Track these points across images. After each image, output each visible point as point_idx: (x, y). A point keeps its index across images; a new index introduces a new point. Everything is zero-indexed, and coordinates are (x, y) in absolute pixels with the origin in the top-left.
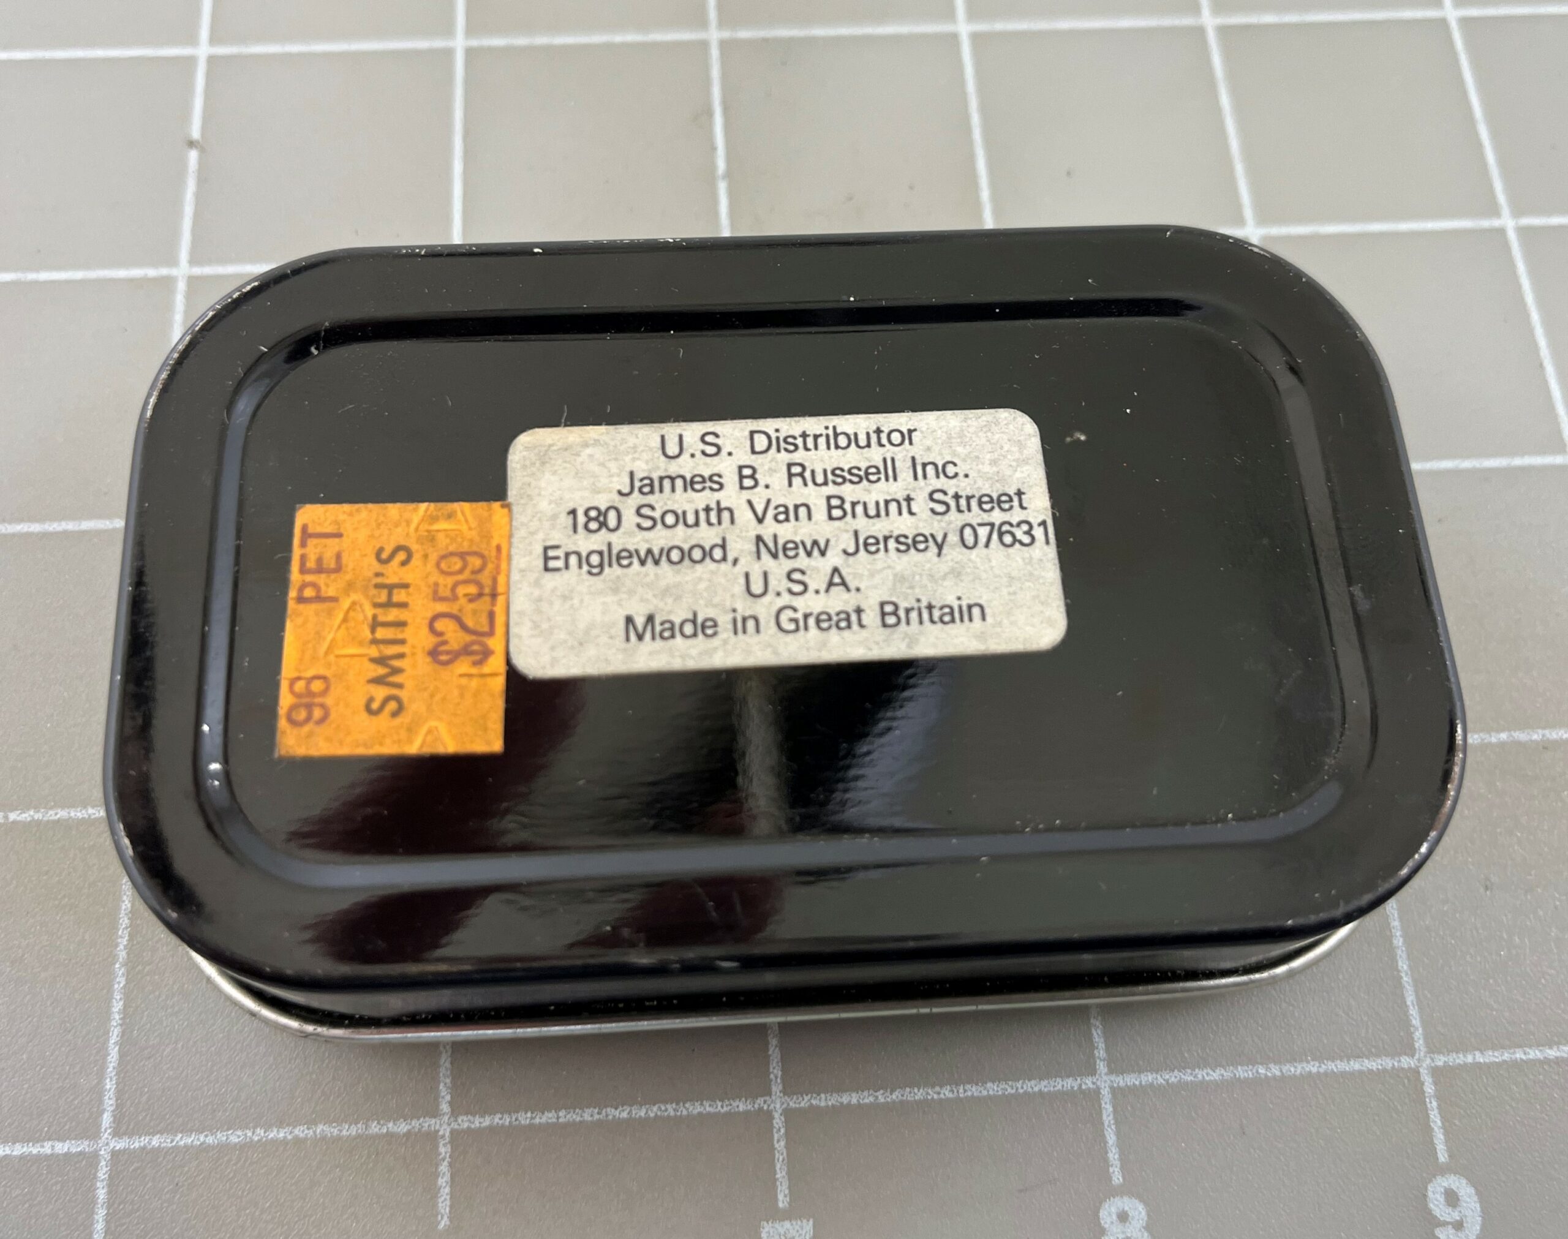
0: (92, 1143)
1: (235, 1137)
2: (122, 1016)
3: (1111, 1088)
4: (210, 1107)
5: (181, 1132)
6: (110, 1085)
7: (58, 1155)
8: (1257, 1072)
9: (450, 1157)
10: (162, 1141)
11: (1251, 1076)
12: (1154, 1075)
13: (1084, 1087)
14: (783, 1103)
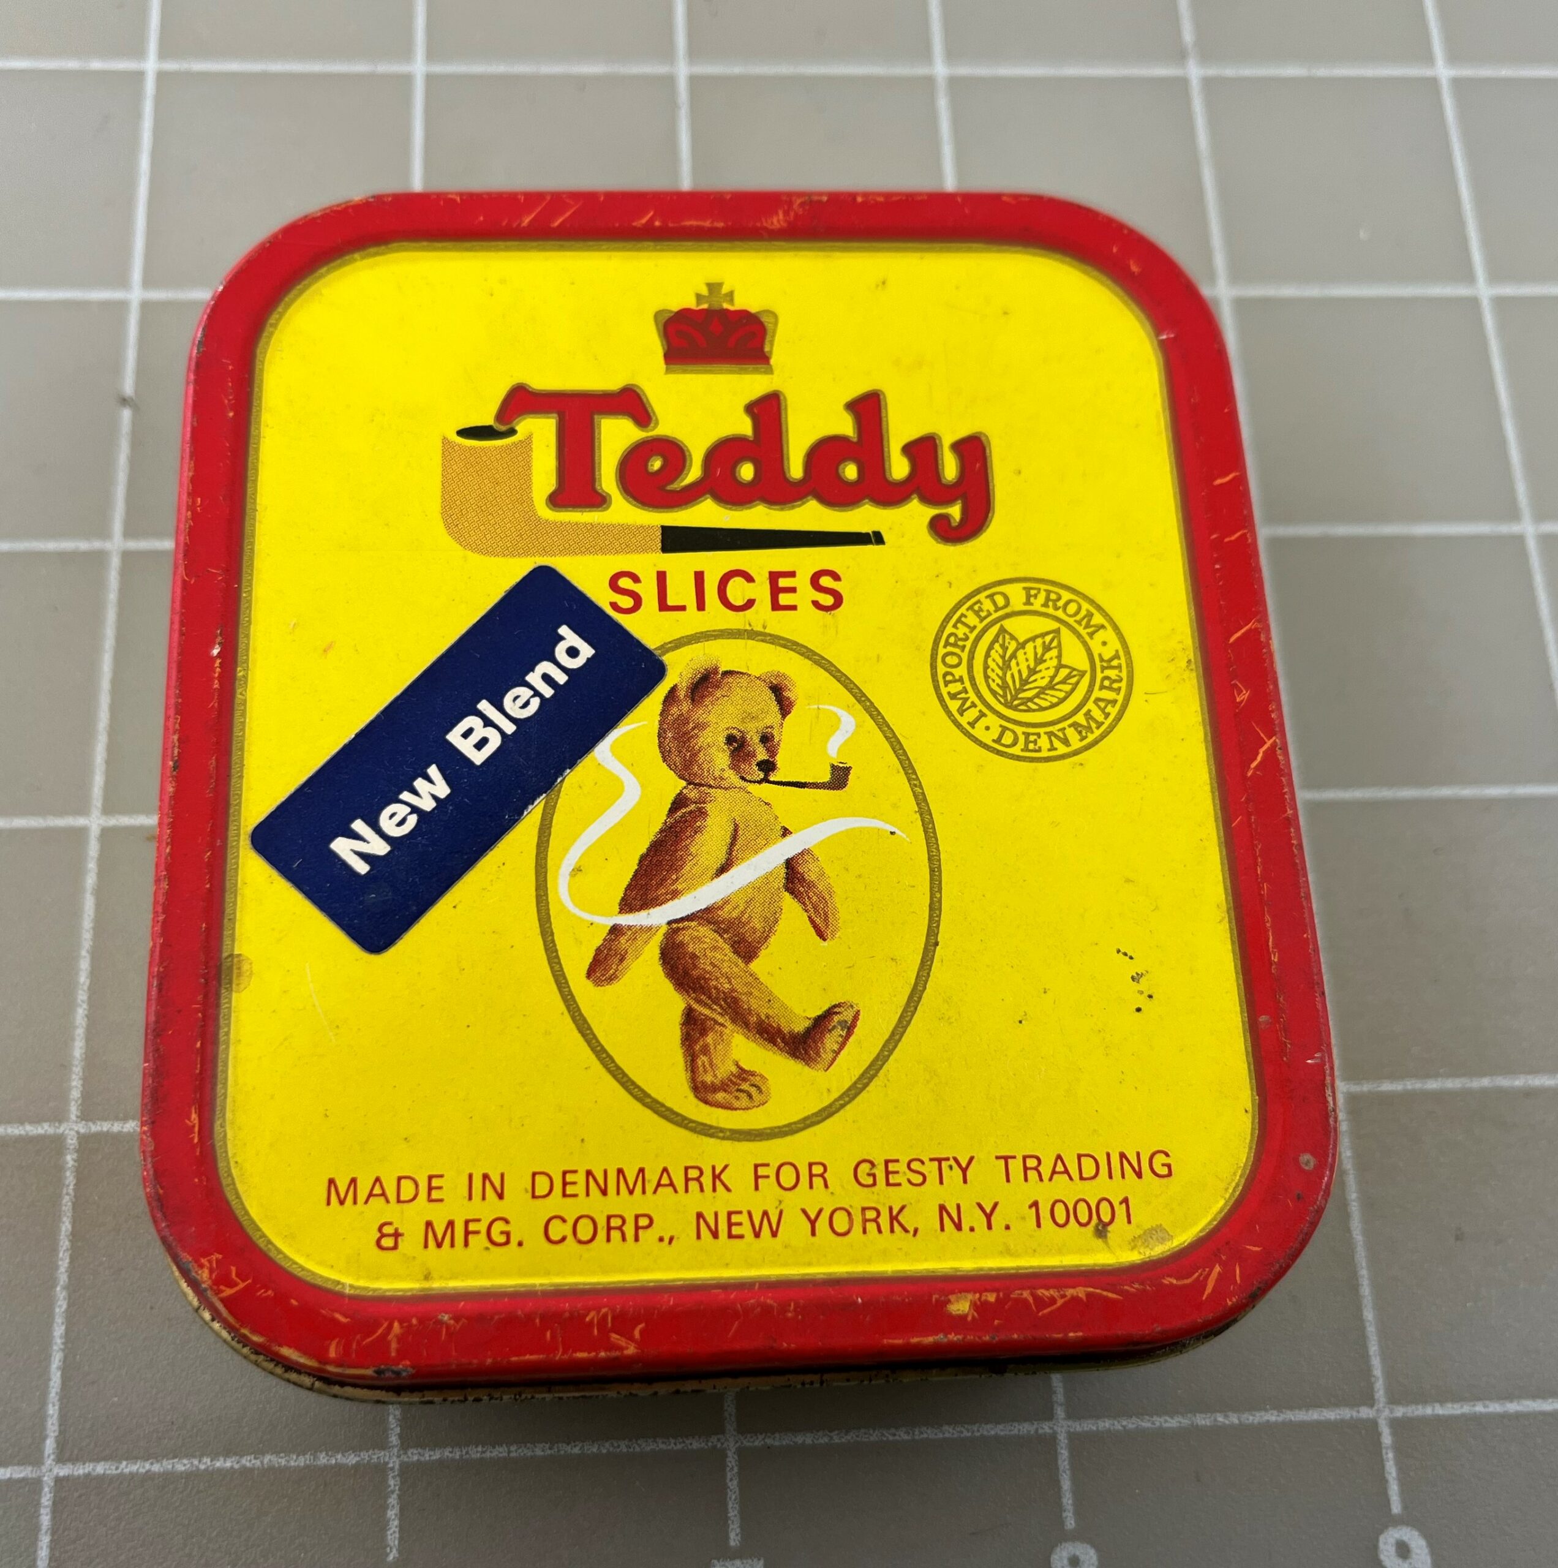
0: (35, 1469)
1: (182, 1466)
2: (63, 1340)
3: (1068, 1433)
4: (155, 1435)
5: (126, 1459)
6: (53, 1410)
8: (1215, 1420)
9: (399, 1490)
10: (107, 1467)
11: (1208, 1424)
12: (1111, 1422)
13: (1040, 1431)
14: (737, 1442)
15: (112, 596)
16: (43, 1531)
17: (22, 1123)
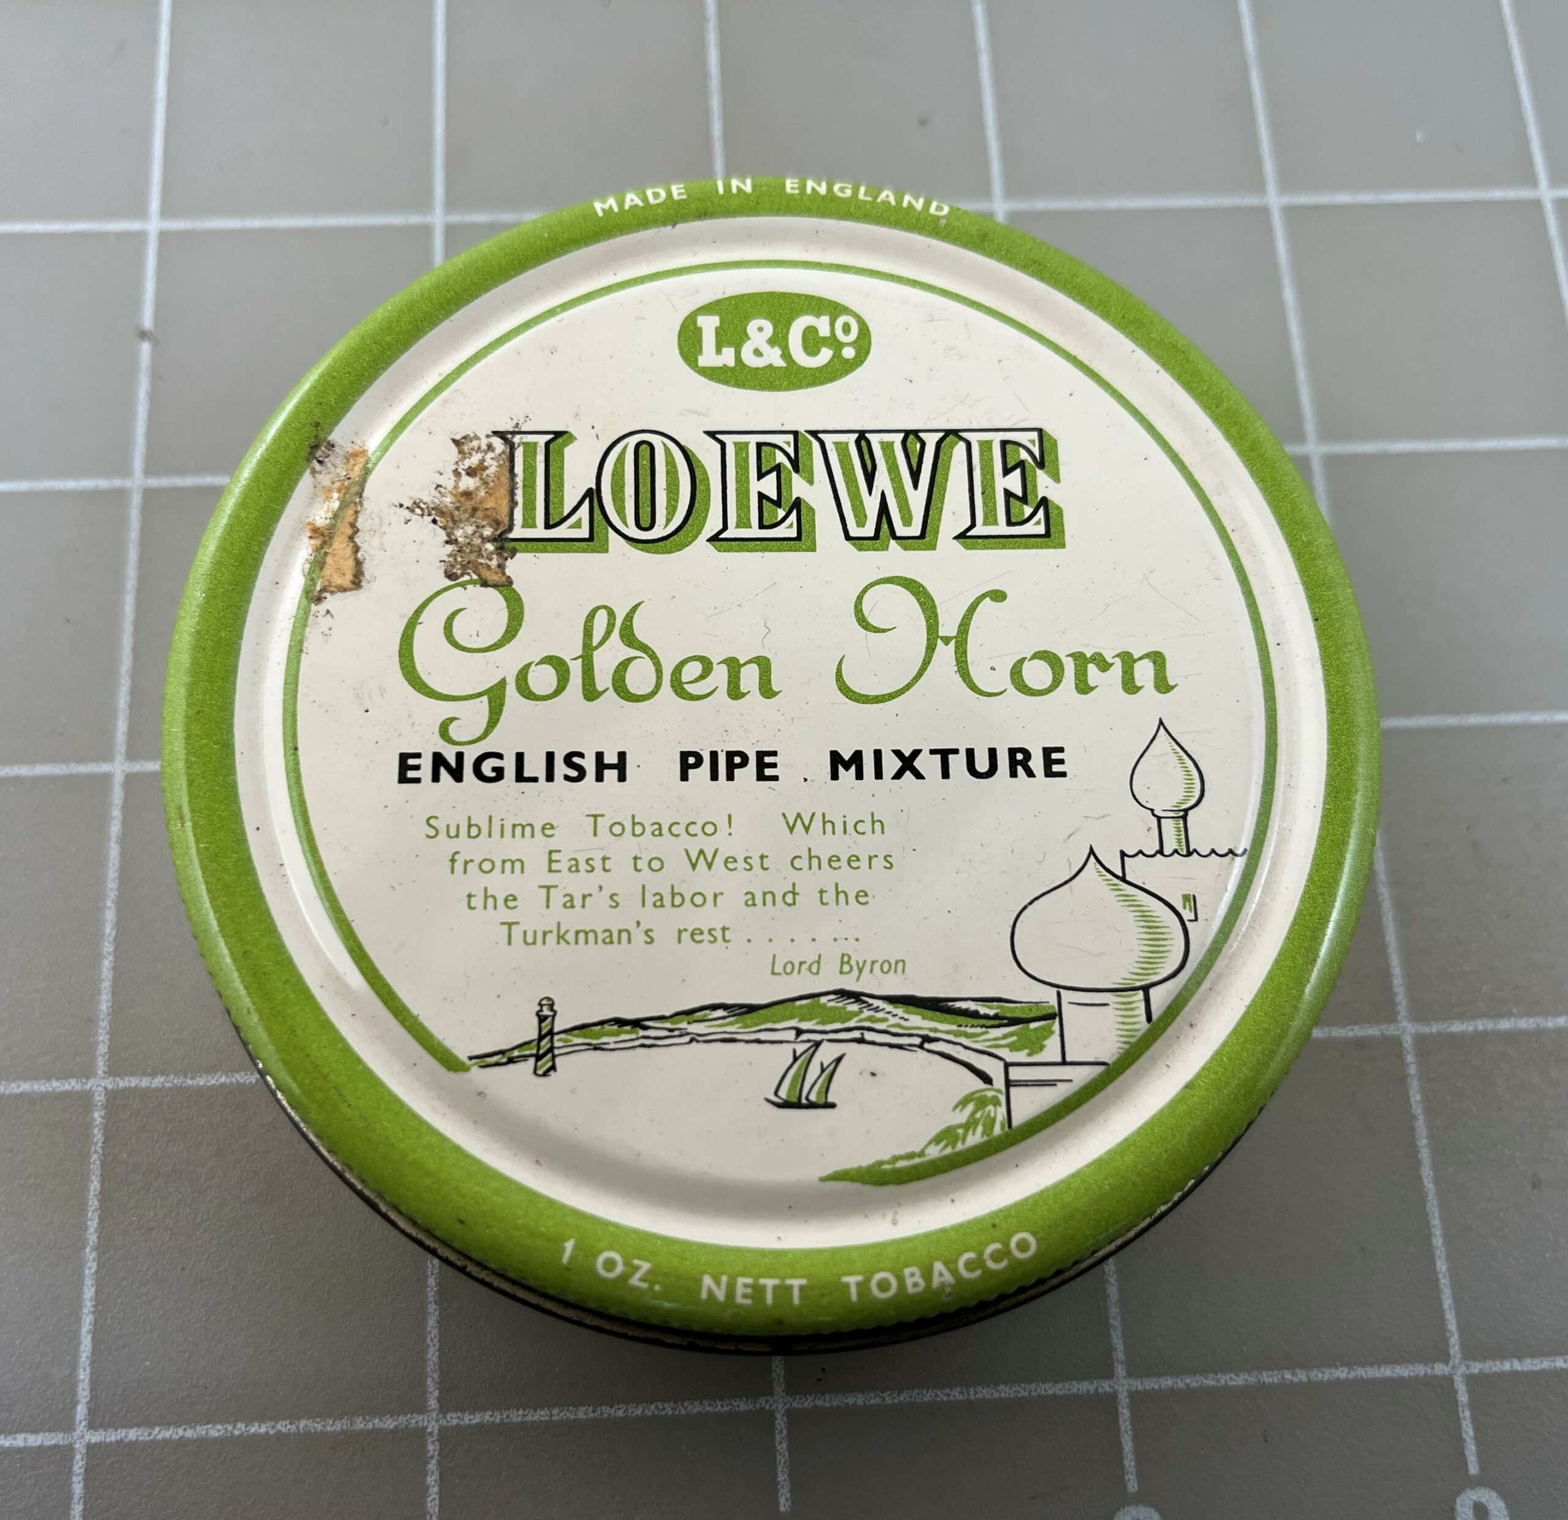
0: (66, 1436)
1: (215, 1431)
2: (94, 1303)
3: (1130, 1392)
4: (188, 1401)
5: (159, 1425)
6: (84, 1375)
7: (31, 1448)
8: (1283, 1377)
9: (439, 1455)
10: (140, 1433)
11: (1276, 1381)
12: (1175, 1380)
13: (1100, 1390)
14: (786, 1404)
15: (134, 535)
16: (75, 1501)
17: (49, 1080)
